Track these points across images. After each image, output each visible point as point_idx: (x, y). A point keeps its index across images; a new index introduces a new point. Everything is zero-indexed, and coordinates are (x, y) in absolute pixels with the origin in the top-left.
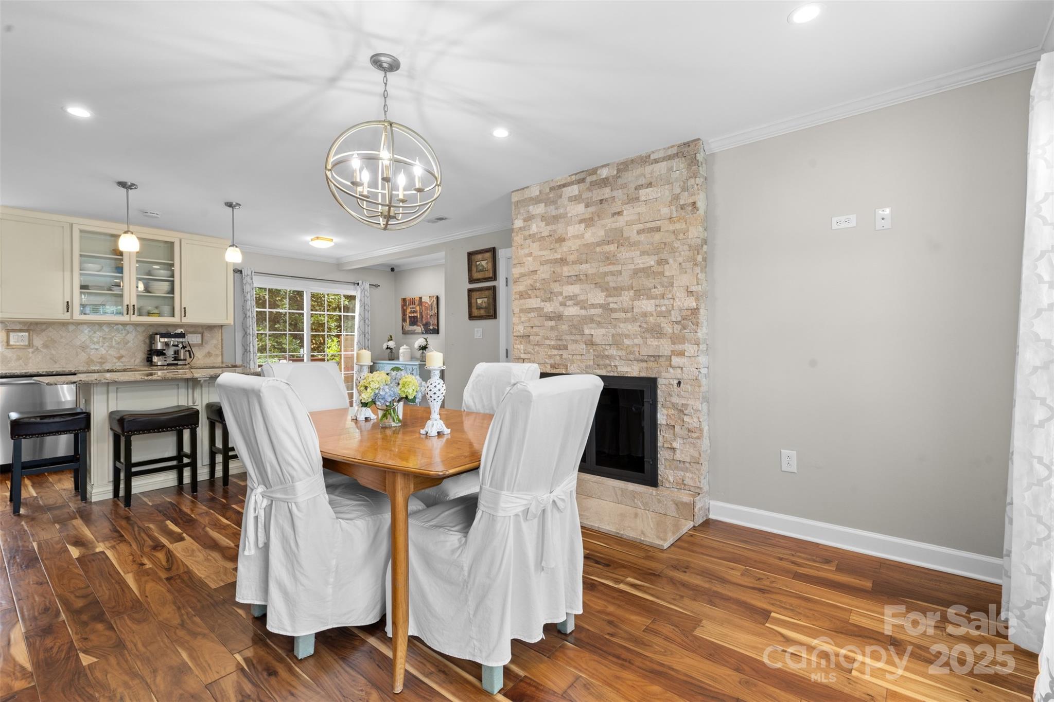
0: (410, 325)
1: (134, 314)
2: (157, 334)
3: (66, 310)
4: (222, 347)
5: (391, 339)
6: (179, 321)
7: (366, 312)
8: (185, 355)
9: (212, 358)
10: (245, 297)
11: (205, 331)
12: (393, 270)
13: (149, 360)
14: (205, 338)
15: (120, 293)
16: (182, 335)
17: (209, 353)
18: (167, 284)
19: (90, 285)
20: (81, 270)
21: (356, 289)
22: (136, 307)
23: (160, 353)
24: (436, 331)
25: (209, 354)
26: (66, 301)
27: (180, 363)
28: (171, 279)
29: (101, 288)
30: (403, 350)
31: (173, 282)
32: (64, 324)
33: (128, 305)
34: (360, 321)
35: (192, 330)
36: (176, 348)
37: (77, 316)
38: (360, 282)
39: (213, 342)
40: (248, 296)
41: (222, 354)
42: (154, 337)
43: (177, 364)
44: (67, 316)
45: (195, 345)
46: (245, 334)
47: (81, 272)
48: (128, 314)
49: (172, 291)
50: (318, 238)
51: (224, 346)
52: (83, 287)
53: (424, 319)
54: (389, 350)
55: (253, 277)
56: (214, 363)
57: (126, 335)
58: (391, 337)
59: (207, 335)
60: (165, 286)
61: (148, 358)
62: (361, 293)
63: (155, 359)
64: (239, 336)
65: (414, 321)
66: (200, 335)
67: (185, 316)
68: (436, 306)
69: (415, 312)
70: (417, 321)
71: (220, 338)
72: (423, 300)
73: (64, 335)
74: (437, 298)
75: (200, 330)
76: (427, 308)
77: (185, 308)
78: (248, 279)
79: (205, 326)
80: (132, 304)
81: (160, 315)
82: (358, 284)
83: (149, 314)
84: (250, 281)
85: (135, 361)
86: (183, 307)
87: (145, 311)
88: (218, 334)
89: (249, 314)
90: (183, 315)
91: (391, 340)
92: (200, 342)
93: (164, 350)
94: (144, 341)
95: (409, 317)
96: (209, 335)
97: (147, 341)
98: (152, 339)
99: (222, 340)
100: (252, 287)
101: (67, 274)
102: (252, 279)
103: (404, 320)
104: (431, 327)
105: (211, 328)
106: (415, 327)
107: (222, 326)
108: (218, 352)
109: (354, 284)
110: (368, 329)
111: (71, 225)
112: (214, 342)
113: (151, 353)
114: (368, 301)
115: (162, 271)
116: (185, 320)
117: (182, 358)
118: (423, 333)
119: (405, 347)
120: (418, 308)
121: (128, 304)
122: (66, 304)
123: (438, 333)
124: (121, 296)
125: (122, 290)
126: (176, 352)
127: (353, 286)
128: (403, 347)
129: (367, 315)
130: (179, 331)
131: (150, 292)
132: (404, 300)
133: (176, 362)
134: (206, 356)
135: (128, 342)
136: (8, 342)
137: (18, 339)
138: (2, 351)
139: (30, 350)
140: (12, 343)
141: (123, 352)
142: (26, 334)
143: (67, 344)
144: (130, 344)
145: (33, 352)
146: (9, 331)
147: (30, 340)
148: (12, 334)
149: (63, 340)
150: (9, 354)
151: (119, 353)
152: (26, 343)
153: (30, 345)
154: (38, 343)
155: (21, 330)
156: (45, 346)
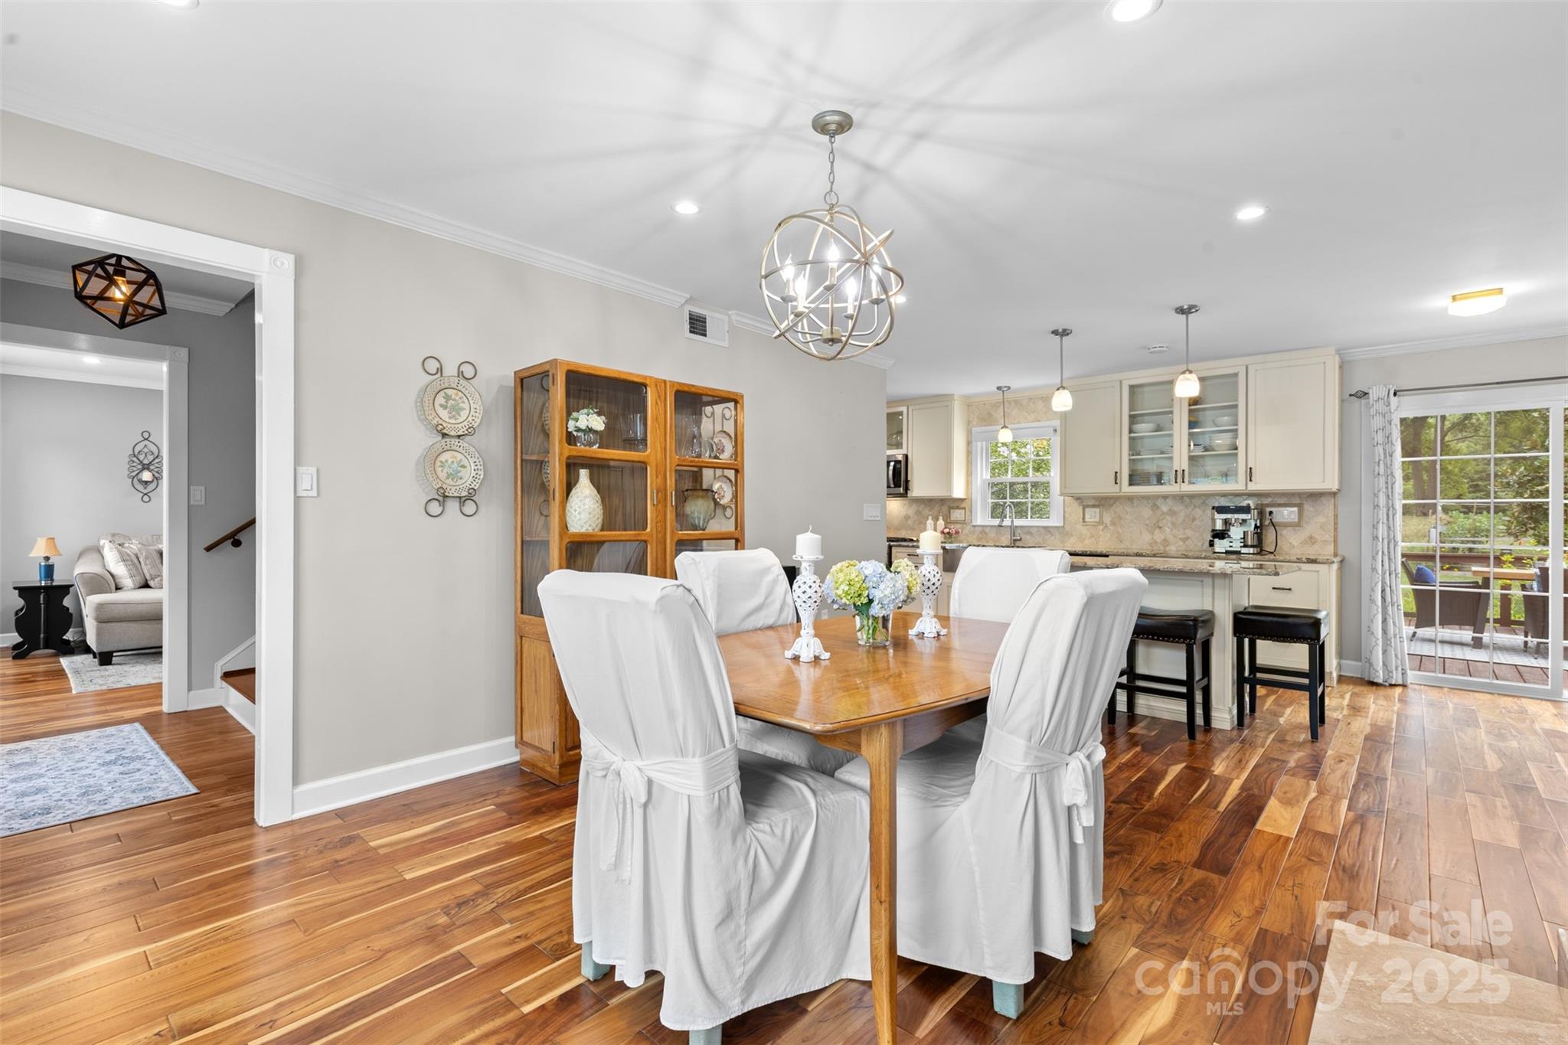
1: (1184, 482)
2: (1213, 508)
4: (1335, 528)
6: (1244, 488)
9: (1316, 547)
11: (1304, 502)
14: (1306, 513)
17: (1311, 537)
20: (1130, 433)
22: (1186, 471)
23: (1224, 535)
25: (1311, 540)
26: (1115, 471)
28: (1235, 427)
31: (1235, 432)
33: (1177, 471)
35: (1282, 501)
37: (1127, 489)
41: (1335, 541)
44: (1119, 490)
45: (1286, 525)
48: (1177, 482)
49: (1235, 445)
51: (1338, 527)
56: (1320, 555)
59: (1308, 508)
60: (1230, 439)
61: (1211, 540)
63: (1218, 542)
66: (1296, 509)
67: (1252, 479)
71: (1331, 515)
73: (1129, 510)
75: (1297, 501)
77: (1252, 467)
79: (1304, 493)
80: (1182, 469)
81: (1210, 480)
86: (1248, 467)
88: (1328, 507)
92: (1296, 520)
96: (1311, 509)
99: (1336, 516)
105: (1315, 496)
107: (1336, 494)
108: (1329, 537)
111: (1121, 382)
112: (1321, 519)
113: (1214, 535)
115: (1226, 418)
116: (1253, 487)
117: (1250, 543)
122: (1113, 476)
124: (1171, 460)
126: (1245, 535)
134: (1304, 543)
135: (1194, 519)
136: (1084, 518)
137: (1092, 515)
138: (1079, 527)
139: (1101, 527)
140: (1087, 520)
141: (1189, 533)
142: (1097, 510)
143: (1131, 521)
144: (1197, 522)
145: (1103, 530)
146: (1084, 507)
147: (1101, 517)
148: (1087, 510)
149: (1128, 517)
150: (1084, 531)
151: (1184, 534)
152: (1098, 520)
153: (1101, 522)
154: (1107, 519)
155: (1094, 506)
156: (1113, 523)
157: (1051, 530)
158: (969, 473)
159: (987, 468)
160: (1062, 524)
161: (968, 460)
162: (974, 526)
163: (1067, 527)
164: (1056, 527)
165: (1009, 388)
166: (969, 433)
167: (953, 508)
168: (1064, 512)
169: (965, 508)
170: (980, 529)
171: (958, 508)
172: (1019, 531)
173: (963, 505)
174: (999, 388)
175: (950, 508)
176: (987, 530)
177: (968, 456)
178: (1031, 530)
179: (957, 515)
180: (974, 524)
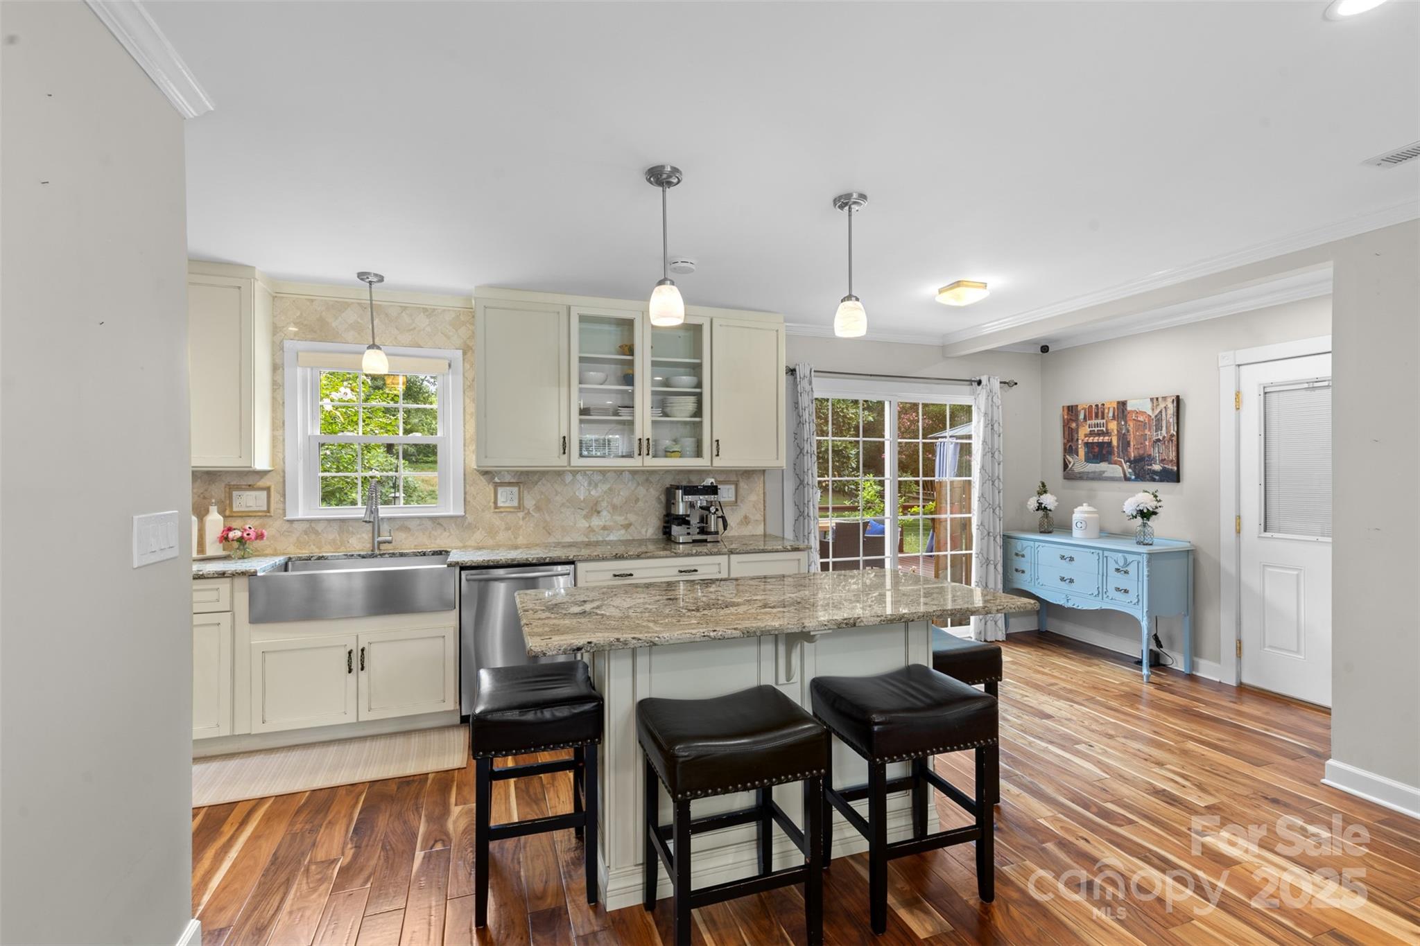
0: (1088, 460)
1: (648, 454)
2: (678, 488)
3: (562, 451)
4: (764, 506)
5: (1043, 490)
6: (709, 464)
7: (996, 436)
8: (717, 524)
9: (750, 527)
10: (800, 416)
11: (741, 480)
12: (1045, 349)
13: (667, 532)
14: (741, 491)
15: (629, 418)
16: (713, 490)
17: (746, 517)
18: (692, 399)
19: (592, 407)
20: (580, 383)
21: (973, 393)
22: (650, 441)
23: (683, 521)
24: (1173, 476)
25: (746, 520)
26: (562, 436)
27: (709, 538)
28: (698, 390)
29: (604, 411)
30: (1080, 514)
31: (699, 396)
32: (559, 474)
33: (640, 440)
34: (984, 455)
35: (726, 479)
36: (705, 512)
37: (577, 462)
38: (984, 380)
39: (753, 496)
40: (806, 416)
41: (764, 520)
42: (675, 494)
43: (705, 541)
44: (563, 461)
45: (729, 506)
46: (801, 484)
47: (581, 386)
48: (640, 454)
49: (698, 412)
50: (958, 284)
51: (767, 505)
52: (584, 411)
53: (1131, 449)
54: (1041, 513)
55: (814, 380)
56: (753, 536)
57: (636, 489)
58: (1043, 485)
59: (743, 485)
60: (689, 404)
61: (665, 527)
62: (987, 399)
63: (676, 530)
64: (789, 486)
65: (1100, 453)
66: (733, 487)
67: (718, 455)
68: (1172, 420)
69: (1107, 433)
70: (1111, 453)
71: (761, 492)
72: (1129, 408)
73: (559, 490)
74: (1178, 400)
75: (733, 478)
76: (1141, 425)
77: (717, 441)
78: (805, 383)
79: (739, 471)
80: (646, 438)
81: (681, 455)
82: (979, 383)
83: (667, 453)
84: (808, 388)
85: (646, 532)
86: (714, 439)
87: (661, 448)
88: (758, 484)
89: (807, 447)
90: (715, 453)
91: (1045, 492)
92: (733, 499)
93: (688, 516)
94: (658, 499)
95: (1087, 444)
96: (746, 487)
97: (663, 498)
98: (669, 495)
99: (764, 494)
100: (810, 397)
101: (564, 390)
102: (810, 383)
103: (1070, 449)
104: (1157, 467)
105: (748, 474)
106: (1103, 466)
107: (764, 471)
108: (759, 517)
109: (971, 382)
110: (1000, 471)
111: (569, 308)
113: (670, 520)
114: (998, 415)
115: (684, 377)
116: (719, 463)
117: (713, 530)
118: (1127, 479)
119: (1085, 507)
120: (1113, 426)
121: (641, 437)
122: (562, 440)
123: (1178, 480)
124: (631, 423)
125: (632, 414)
126: (704, 520)
127: (968, 388)
128: (1079, 509)
129: (999, 443)
130: (709, 481)
131: (668, 416)
132: (1072, 410)
133: (704, 537)
134: (741, 523)
135: (637, 500)
136: (495, 502)
137: (506, 497)
138: (489, 516)
139: (521, 515)
140: (500, 504)
141: (632, 517)
142: (515, 490)
143: (563, 505)
144: (641, 504)
145: (523, 518)
146: (496, 485)
147: (520, 499)
148: (500, 490)
149: (558, 498)
150: (497, 521)
151: (626, 519)
152: (515, 504)
153: (520, 507)
154: (529, 503)
155: (510, 484)
156: (538, 508)
157: (441, 521)
158: (278, 424)
159: (313, 418)
160: (463, 514)
161: (274, 399)
162: (291, 521)
163: (470, 518)
164: (451, 517)
165: (381, 279)
166: (277, 348)
167: (239, 488)
168: (465, 493)
169: (268, 489)
170: (306, 525)
171: (251, 487)
172: (385, 527)
173: (263, 483)
174: (362, 276)
175: (231, 488)
176: (320, 527)
177: (274, 391)
178: (407, 523)
179: (248, 500)
180: (288, 517)
